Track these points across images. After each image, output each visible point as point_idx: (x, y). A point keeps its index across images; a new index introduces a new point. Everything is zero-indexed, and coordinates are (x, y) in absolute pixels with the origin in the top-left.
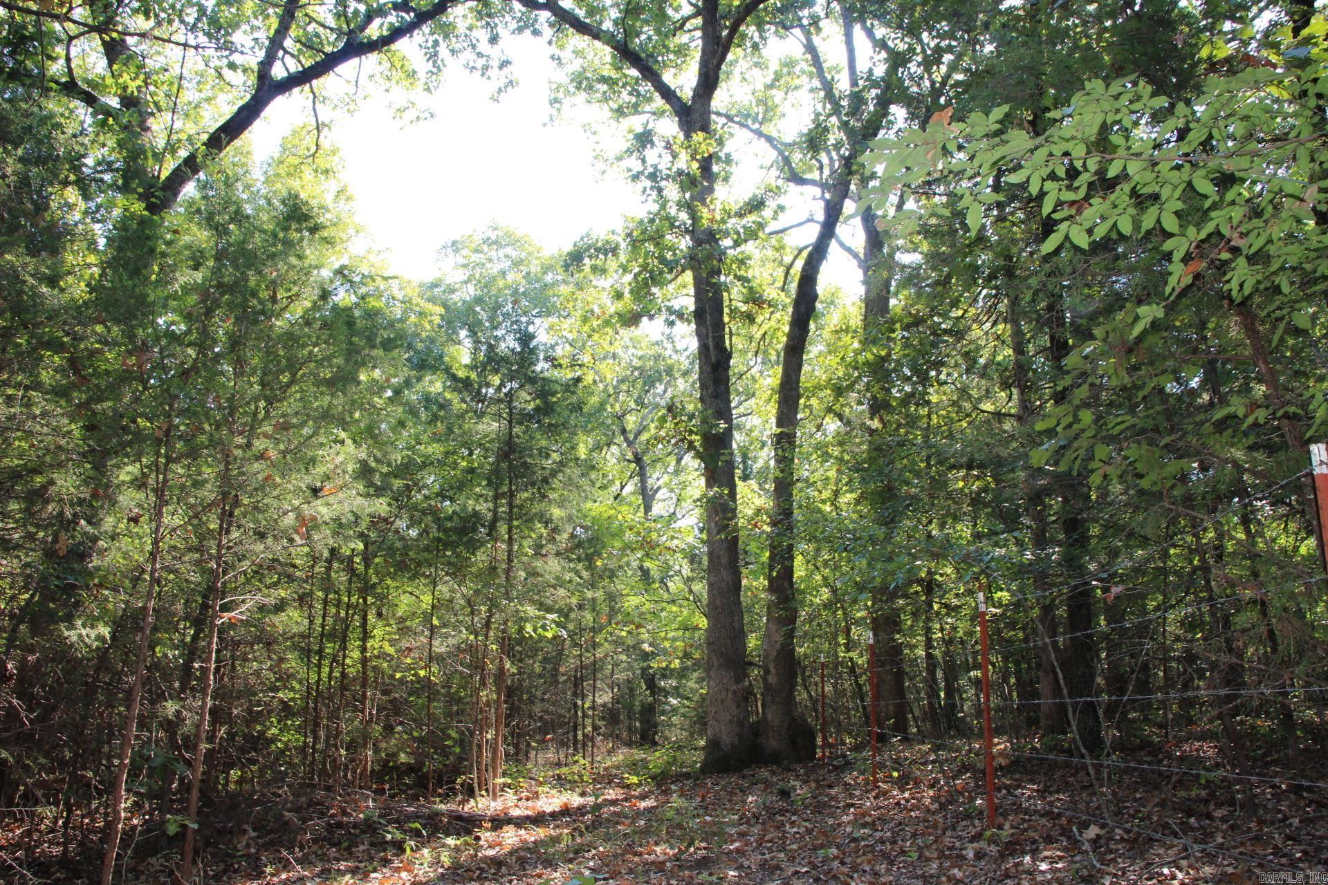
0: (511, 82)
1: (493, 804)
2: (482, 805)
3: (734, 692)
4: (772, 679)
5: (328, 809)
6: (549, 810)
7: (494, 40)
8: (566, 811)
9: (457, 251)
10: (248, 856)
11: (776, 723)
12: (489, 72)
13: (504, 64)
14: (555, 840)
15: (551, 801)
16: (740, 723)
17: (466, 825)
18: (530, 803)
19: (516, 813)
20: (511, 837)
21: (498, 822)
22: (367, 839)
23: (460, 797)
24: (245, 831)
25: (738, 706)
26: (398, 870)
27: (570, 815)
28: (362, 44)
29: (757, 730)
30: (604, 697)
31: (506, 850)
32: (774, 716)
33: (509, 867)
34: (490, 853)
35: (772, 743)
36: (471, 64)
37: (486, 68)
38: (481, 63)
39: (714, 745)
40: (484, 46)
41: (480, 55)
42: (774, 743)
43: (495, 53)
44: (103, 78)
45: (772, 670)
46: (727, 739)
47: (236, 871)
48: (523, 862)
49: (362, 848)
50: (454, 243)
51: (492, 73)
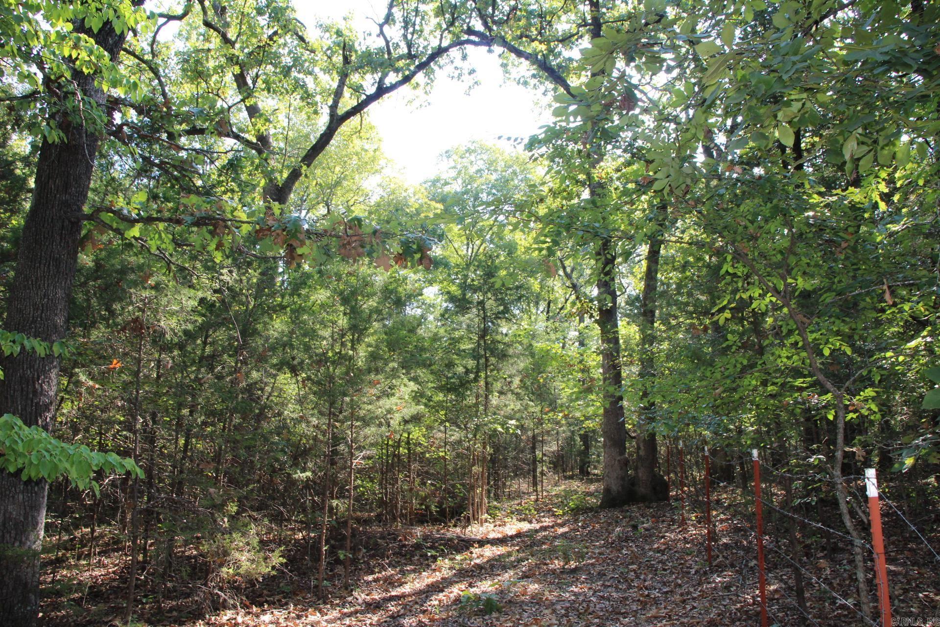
0: (476, 83)
1: (481, 529)
2: (475, 531)
3: (619, 461)
4: (642, 453)
5: (398, 536)
6: (510, 534)
7: (464, 57)
8: (519, 535)
9: (449, 157)
10: (364, 562)
11: (644, 478)
12: (463, 78)
13: (472, 72)
14: (509, 554)
15: (513, 527)
16: (623, 479)
17: (465, 544)
18: (501, 529)
19: (491, 536)
20: (489, 552)
21: (482, 543)
22: (418, 552)
23: (463, 524)
24: (360, 550)
25: (621, 469)
26: (434, 570)
27: (520, 537)
28: (387, 88)
29: (633, 482)
30: (553, 447)
31: (485, 560)
32: (642, 474)
33: (486, 569)
34: (478, 561)
35: (642, 490)
36: (452, 75)
37: (460, 75)
38: (457, 72)
39: (607, 491)
40: (458, 62)
41: (456, 68)
42: (643, 490)
43: (466, 66)
44: (247, 127)
45: (642, 448)
46: (615, 488)
47: (360, 569)
48: (492, 567)
49: (416, 558)
50: (446, 152)
51: (465, 77)
